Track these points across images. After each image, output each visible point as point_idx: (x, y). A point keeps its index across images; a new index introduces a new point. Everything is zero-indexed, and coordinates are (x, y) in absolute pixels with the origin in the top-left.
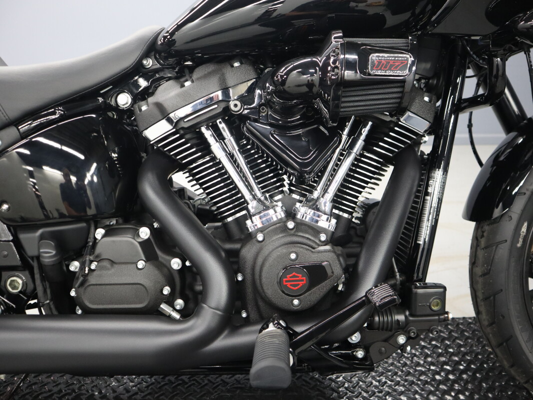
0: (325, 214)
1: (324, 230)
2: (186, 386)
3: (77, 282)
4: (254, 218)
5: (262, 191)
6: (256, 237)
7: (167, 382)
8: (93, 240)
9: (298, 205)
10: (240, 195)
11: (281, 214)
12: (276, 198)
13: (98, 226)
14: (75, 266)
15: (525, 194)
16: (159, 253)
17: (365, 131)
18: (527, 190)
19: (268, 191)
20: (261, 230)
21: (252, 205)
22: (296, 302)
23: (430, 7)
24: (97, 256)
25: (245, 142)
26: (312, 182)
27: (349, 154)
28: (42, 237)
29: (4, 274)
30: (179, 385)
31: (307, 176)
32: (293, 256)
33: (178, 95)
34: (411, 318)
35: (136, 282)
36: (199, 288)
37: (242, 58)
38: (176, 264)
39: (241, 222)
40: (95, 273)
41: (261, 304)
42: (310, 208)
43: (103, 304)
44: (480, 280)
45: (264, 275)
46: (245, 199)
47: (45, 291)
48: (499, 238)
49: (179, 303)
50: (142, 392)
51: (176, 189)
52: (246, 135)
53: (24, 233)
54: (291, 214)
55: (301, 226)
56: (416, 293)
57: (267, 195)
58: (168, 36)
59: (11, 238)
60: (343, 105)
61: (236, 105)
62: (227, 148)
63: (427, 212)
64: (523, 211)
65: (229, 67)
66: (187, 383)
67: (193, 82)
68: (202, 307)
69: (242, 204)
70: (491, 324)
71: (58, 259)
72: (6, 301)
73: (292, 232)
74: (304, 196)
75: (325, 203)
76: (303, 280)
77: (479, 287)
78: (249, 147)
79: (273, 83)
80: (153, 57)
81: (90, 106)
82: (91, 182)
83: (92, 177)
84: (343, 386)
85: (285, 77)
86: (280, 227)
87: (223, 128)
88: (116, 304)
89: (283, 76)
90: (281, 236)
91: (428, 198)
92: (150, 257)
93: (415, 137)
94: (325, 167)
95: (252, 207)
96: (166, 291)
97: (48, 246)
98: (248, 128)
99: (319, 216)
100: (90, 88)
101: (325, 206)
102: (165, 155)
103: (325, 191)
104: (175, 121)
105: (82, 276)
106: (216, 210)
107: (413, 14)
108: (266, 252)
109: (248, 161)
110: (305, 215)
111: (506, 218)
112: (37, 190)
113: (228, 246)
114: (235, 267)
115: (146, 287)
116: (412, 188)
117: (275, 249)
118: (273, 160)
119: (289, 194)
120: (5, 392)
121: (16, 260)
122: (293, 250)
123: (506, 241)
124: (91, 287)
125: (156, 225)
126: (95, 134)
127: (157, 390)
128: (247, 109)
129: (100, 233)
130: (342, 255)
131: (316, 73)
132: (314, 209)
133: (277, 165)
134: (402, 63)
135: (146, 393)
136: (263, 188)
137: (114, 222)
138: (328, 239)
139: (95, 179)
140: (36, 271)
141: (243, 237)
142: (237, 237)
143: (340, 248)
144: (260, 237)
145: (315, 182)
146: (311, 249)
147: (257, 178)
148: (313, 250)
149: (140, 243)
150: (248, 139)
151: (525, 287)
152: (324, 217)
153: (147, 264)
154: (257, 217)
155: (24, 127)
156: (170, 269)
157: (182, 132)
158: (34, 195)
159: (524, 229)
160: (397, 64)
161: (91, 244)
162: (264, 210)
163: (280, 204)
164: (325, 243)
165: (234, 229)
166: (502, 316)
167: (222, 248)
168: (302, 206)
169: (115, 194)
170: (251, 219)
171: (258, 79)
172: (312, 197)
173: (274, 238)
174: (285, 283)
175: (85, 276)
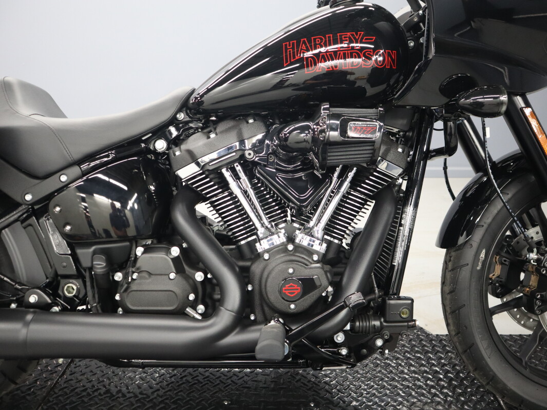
0: (318, 239)
1: (317, 253)
2: (201, 385)
3: (122, 289)
4: (262, 242)
5: (269, 220)
6: (263, 256)
7: (184, 381)
8: (134, 256)
9: (297, 232)
10: (251, 223)
11: (283, 239)
12: (280, 226)
13: (138, 245)
14: (118, 276)
15: (483, 226)
16: (186, 268)
17: (351, 175)
18: (485, 223)
19: (274, 221)
20: (267, 251)
21: (261, 231)
22: (292, 306)
23: (402, 77)
24: (138, 269)
25: (256, 181)
26: (309, 213)
27: (338, 192)
28: (94, 253)
29: (63, 281)
30: (195, 384)
31: (304, 210)
32: (291, 271)
33: (205, 145)
34: (385, 324)
35: (169, 289)
36: (217, 297)
37: (256, 117)
38: (199, 277)
39: (251, 245)
40: (136, 281)
41: (266, 309)
42: (306, 234)
43: (141, 306)
44: (448, 297)
45: (269, 284)
46: (255, 226)
47: (94, 296)
48: (462, 262)
49: (201, 308)
50: (163, 389)
51: (200, 217)
52: (257, 176)
53: (80, 249)
54: (291, 239)
55: (298, 248)
56: (389, 304)
57: (273, 224)
58: (198, 97)
59: (70, 252)
60: (329, 158)
61: (250, 154)
62: (242, 185)
63: (400, 240)
64: (481, 240)
65: (245, 123)
66: (202, 383)
67: (216, 134)
68: (220, 310)
69: (253, 231)
70: (457, 334)
71: (106, 270)
72: (62, 302)
73: (292, 253)
74: (302, 225)
75: (318, 231)
76: (298, 289)
77: (447, 302)
78: (259, 185)
79: (279, 139)
80: (185, 112)
81: (135, 150)
82: (132, 209)
83: (133, 204)
84: (336, 388)
85: (288, 135)
86: (281, 249)
87: (239, 170)
88: (152, 306)
89: (286, 134)
90: (282, 255)
91: (402, 228)
92: (179, 270)
93: (390, 180)
94: (320, 202)
95: (261, 233)
96: (192, 297)
97: (100, 260)
98: (258, 171)
99: (314, 242)
100: (135, 136)
101: (318, 233)
102: (193, 191)
103: (319, 220)
104: (202, 164)
105: (126, 283)
106: (232, 235)
107: (388, 85)
108: (270, 267)
109: (258, 197)
110: (302, 240)
111: (468, 245)
112: (87, 212)
113: (241, 263)
114: (247, 280)
115: (177, 293)
116: (388, 220)
117: (277, 265)
118: (278, 196)
119: (291, 223)
120: (46, 386)
121: (73, 270)
122: (291, 266)
123: (468, 264)
124: (133, 292)
125: (185, 245)
126: (136, 170)
127: (176, 388)
128: (258, 157)
129: (140, 251)
130: (330, 272)
131: (309, 133)
132: (309, 235)
133: (281, 199)
134: (372, 129)
135: (167, 390)
136: (270, 218)
137: (149, 242)
138: (320, 259)
139: (136, 206)
140: (88, 280)
141: (253, 257)
142: (249, 257)
143: (329, 266)
144: (266, 256)
145: (311, 214)
146: (304, 265)
147: (265, 210)
148: (306, 267)
149: (172, 259)
150: (258, 179)
151: (484, 303)
152: (317, 242)
153: (178, 276)
154: (265, 241)
155: (85, 167)
156: (194, 280)
157: (207, 173)
158: (84, 216)
159: (483, 255)
160: (368, 129)
161: (133, 259)
162: (270, 235)
163: (283, 231)
164: (317, 262)
165: (246, 251)
166: (465, 326)
167: (236, 264)
168: (300, 233)
169: (152, 220)
170: (260, 242)
171: (268, 132)
172: (309, 226)
173: (278, 257)
174: (284, 291)
175: (129, 283)
